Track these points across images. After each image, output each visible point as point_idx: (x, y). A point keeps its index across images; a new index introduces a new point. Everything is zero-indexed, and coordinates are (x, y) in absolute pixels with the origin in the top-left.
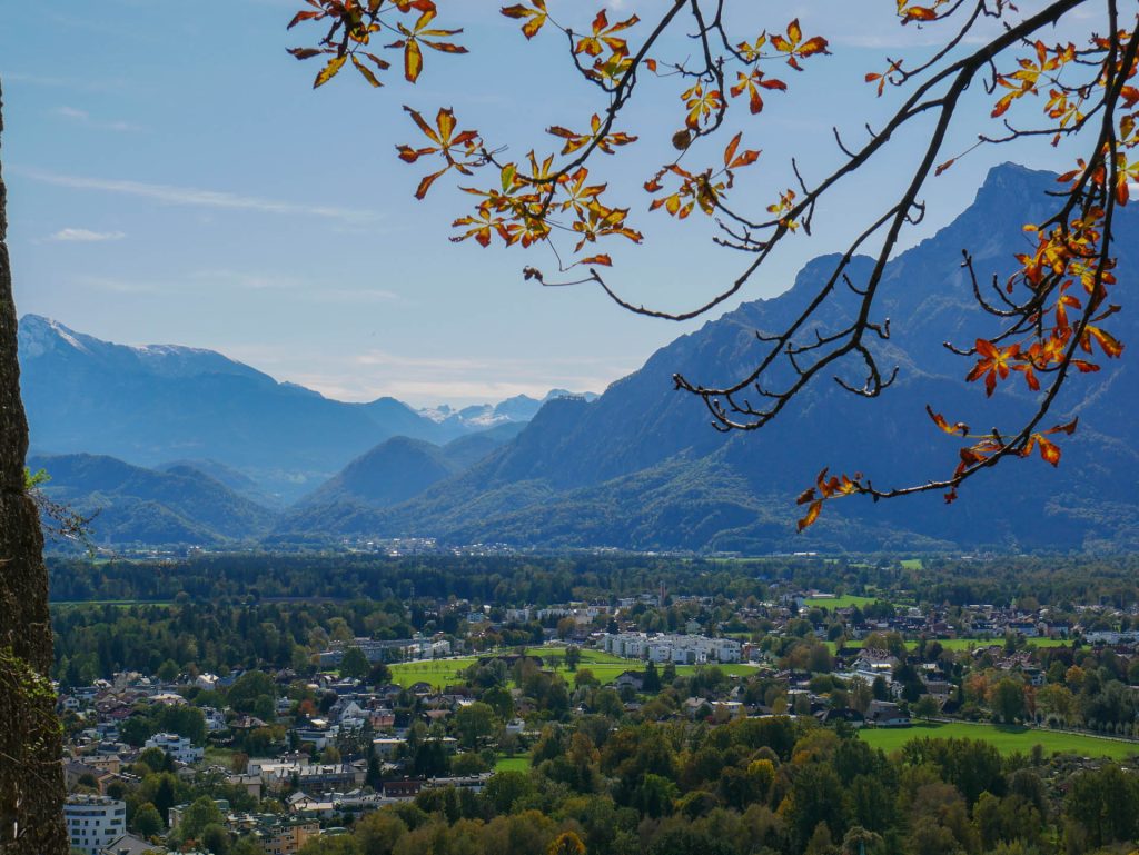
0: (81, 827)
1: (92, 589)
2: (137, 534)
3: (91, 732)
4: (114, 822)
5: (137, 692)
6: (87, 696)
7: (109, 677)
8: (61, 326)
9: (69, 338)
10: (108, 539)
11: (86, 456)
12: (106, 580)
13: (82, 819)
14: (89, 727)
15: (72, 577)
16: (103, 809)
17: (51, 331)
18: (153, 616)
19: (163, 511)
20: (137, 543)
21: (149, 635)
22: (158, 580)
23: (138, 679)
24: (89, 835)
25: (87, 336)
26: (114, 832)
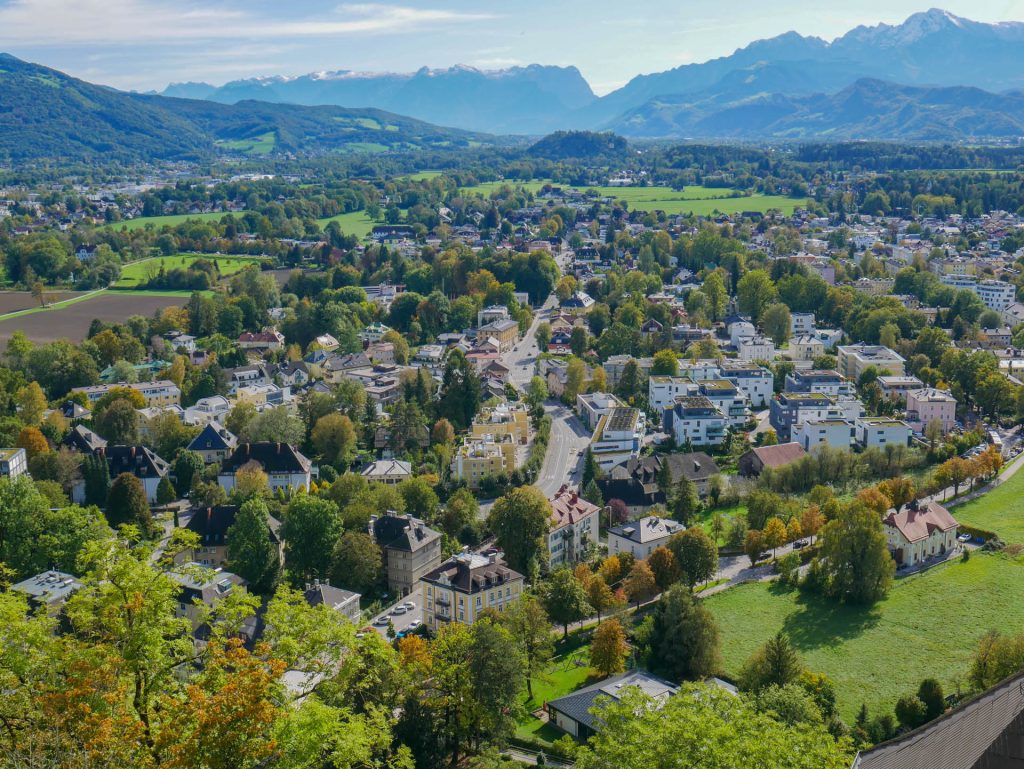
0: (990, 297)
1: (969, 162)
2: (988, 130)
3: (984, 243)
4: (1009, 296)
5: (1006, 222)
6: (978, 223)
7: (988, 213)
8: (950, 14)
9: (954, 21)
10: (972, 133)
11: (961, 87)
12: (977, 157)
13: (991, 293)
14: (983, 240)
15: (958, 156)
16: (1002, 288)
17: (945, 18)
18: (1010, 179)
19: (1005, 118)
20: (989, 136)
21: (1009, 191)
22: (1007, 157)
23: (1006, 215)
24: (994, 302)
25: (964, 19)
26: (1008, 301)
